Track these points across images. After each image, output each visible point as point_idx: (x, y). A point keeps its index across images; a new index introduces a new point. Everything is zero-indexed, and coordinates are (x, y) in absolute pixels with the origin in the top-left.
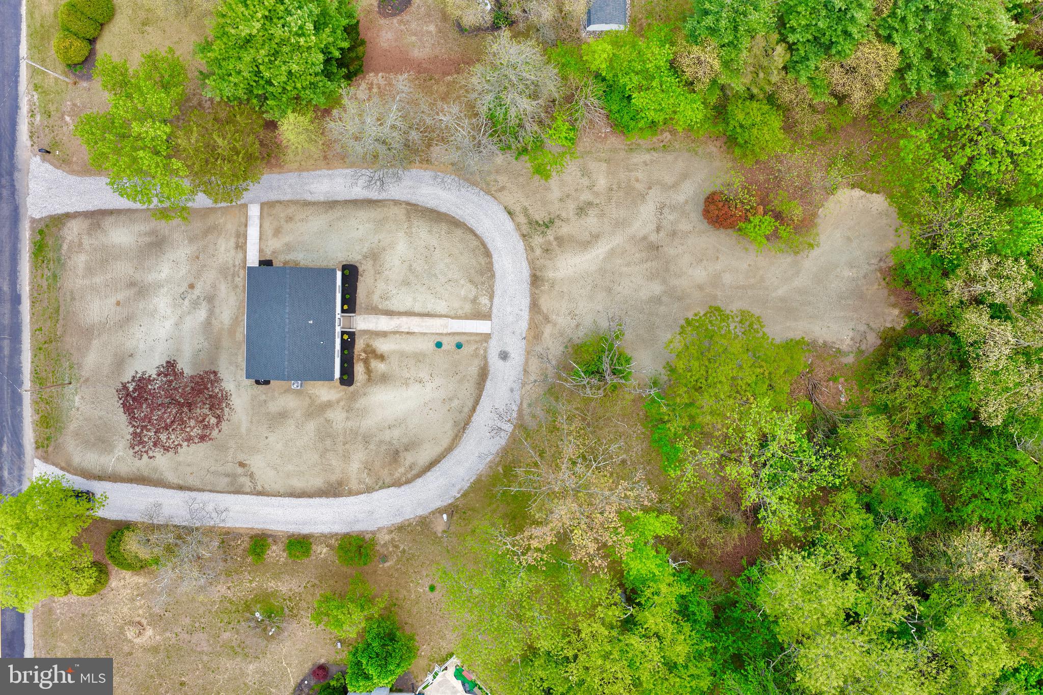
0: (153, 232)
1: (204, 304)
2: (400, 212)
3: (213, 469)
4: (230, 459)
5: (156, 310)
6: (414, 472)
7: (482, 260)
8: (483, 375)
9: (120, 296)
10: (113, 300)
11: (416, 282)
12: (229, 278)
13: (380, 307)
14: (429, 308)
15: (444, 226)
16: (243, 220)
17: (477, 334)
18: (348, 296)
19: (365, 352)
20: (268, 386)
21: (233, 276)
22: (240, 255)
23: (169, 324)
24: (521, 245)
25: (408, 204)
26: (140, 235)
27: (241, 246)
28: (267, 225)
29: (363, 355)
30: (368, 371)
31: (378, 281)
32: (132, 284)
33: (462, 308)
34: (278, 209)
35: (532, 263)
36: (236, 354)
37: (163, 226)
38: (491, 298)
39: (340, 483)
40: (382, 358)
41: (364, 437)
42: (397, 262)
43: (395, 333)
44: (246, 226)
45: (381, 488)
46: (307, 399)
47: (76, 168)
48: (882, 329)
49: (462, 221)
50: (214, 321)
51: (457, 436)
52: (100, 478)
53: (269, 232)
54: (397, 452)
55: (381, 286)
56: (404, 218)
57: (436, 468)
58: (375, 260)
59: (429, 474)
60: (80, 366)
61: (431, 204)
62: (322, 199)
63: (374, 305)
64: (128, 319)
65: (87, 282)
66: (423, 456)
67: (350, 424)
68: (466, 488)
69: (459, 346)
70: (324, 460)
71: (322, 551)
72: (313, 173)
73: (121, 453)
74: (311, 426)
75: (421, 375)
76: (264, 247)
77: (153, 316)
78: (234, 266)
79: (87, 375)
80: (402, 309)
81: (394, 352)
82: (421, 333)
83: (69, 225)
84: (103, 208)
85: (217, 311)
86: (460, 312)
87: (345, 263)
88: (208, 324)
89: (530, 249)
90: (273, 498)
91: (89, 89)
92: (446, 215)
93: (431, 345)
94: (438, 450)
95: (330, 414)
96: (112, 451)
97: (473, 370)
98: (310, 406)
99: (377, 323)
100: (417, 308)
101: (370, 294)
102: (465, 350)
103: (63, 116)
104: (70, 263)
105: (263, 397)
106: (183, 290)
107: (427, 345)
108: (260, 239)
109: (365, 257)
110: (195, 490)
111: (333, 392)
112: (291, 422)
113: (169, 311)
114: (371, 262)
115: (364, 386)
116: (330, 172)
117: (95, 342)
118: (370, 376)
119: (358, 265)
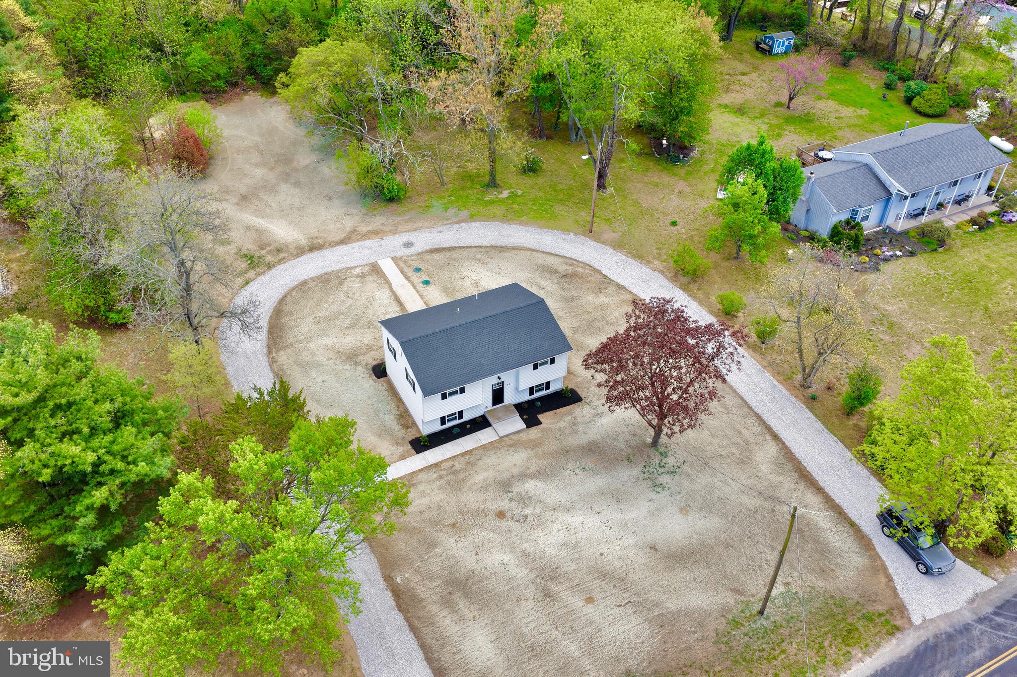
1: (516, 489)
6: (574, 262)
7: (312, 284)
8: (438, 250)
9: (577, 602)
10: (590, 609)
14: (389, 301)
17: (398, 265)
22: (422, 476)
24: (282, 267)
25: (270, 352)
26: (462, 619)
33: (375, 281)
35: (297, 255)
38: (352, 268)
45: (611, 280)
50: (533, 469)
51: (514, 249)
54: (565, 276)
59: (567, 256)
64: (604, 574)
65: (586, 664)
66: (553, 261)
69: (418, 270)
76: (396, 457)
79: (728, 593)
82: (422, 298)
85: (515, 471)
86: (380, 281)
89: (282, 261)
93: (431, 287)
94: (539, 255)
97: (438, 256)
102: (420, 266)
106: (513, 524)
107: (433, 289)
117: (671, 606)
119: (370, 367)
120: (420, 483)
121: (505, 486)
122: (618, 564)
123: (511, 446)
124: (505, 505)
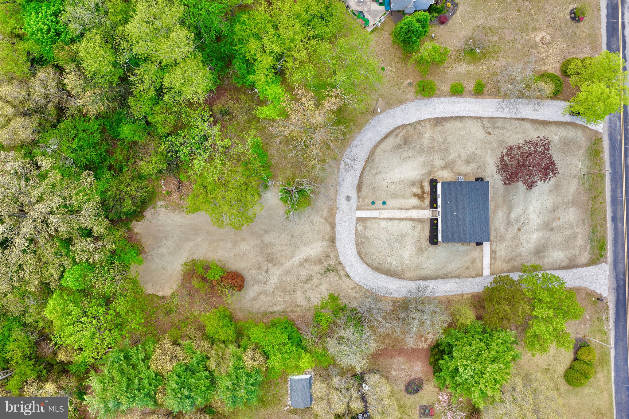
0: (541, 258)
1: (512, 221)
2: (408, 274)
3: (505, 131)
4: (496, 137)
5: (538, 216)
6: (395, 133)
7: (362, 250)
8: (359, 188)
9: (558, 223)
10: (561, 221)
11: (398, 237)
12: (499, 235)
13: (417, 222)
14: (390, 223)
15: (383, 267)
16: (492, 267)
17: (364, 210)
18: (435, 228)
19: (424, 198)
20: (476, 177)
21: (497, 237)
22: (493, 247)
23: (531, 209)
24: (342, 258)
25: (403, 279)
26: (548, 256)
27: (493, 252)
28: (479, 265)
29: (425, 196)
30: (422, 187)
31: (418, 236)
32: (552, 230)
33: (372, 223)
34: (473, 274)
35: (335, 249)
36: (494, 194)
37: (536, 262)
38: (356, 230)
39: (435, 125)
40: (415, 195)
41: (423, 151)
42: (408, 247)
43: (408, 209)
44: (491, 264)
45: (413, 123)
46: (455, 171)
47: (583, 291)
48: (143, 221)
49: (374, 271)
50: (507, 211)
51: (373, 154)
52: (567, 123)
53: (478, 260)
54: (405, 144)
55: (417, 234)
56: (405, 271)
57: (383, 135)
58: (420, 247)
59: (387, 132)
60: (579, 184)
61: (391, 279)
62: (450, 279)
63: (420, 223)
64: (553, 210)
65: (576, 230)
66: (390, 142)
67: (431, 158)
68: (367, 126)
69: (373, 203)
70: (445, 137)
71: (445, 87)
72: (455, 293)
73: (556, 137)
74: (452, 156)
75: (393, 186)
76: (480, 252)
77: (540, 213)
78: (496, 242)
79: (575, 179)
80: (405, 222)
81: (408, 198)
82: (394, 209)
83: (586, 261)
84: (568, 270)
85: (505, 217)
86: (373, 221)
87: (437, 245)
88: (510, 210)
89: (337, 257)
90: (472, 116)
91: (577, 333)
92: (383, 274)
93: (388, 203)
94: (383, 146)
95: (442, 163)
96: (560, 138)
97: (365, 190)
98: (453, 167)
99: (418, 214)
100: (397, 222)
101: (423, 229)
102: (370, 201)
103: (591, 319)
104: (585, 240)
105: (479, 171)
106: (524, 228)
107: (390, 202)
108: (483, 257)
109: (426, 249)
110: (515, 118)
111: (441, 176)
112: (463, 158)
113: (531, 216)
114: (423, 246)
115: (424, 179)
116: (446, 294)
117: (571, 198)
118: (421, 185)
119: (430, 245)
122: (552, 204)
124: (516, 227)
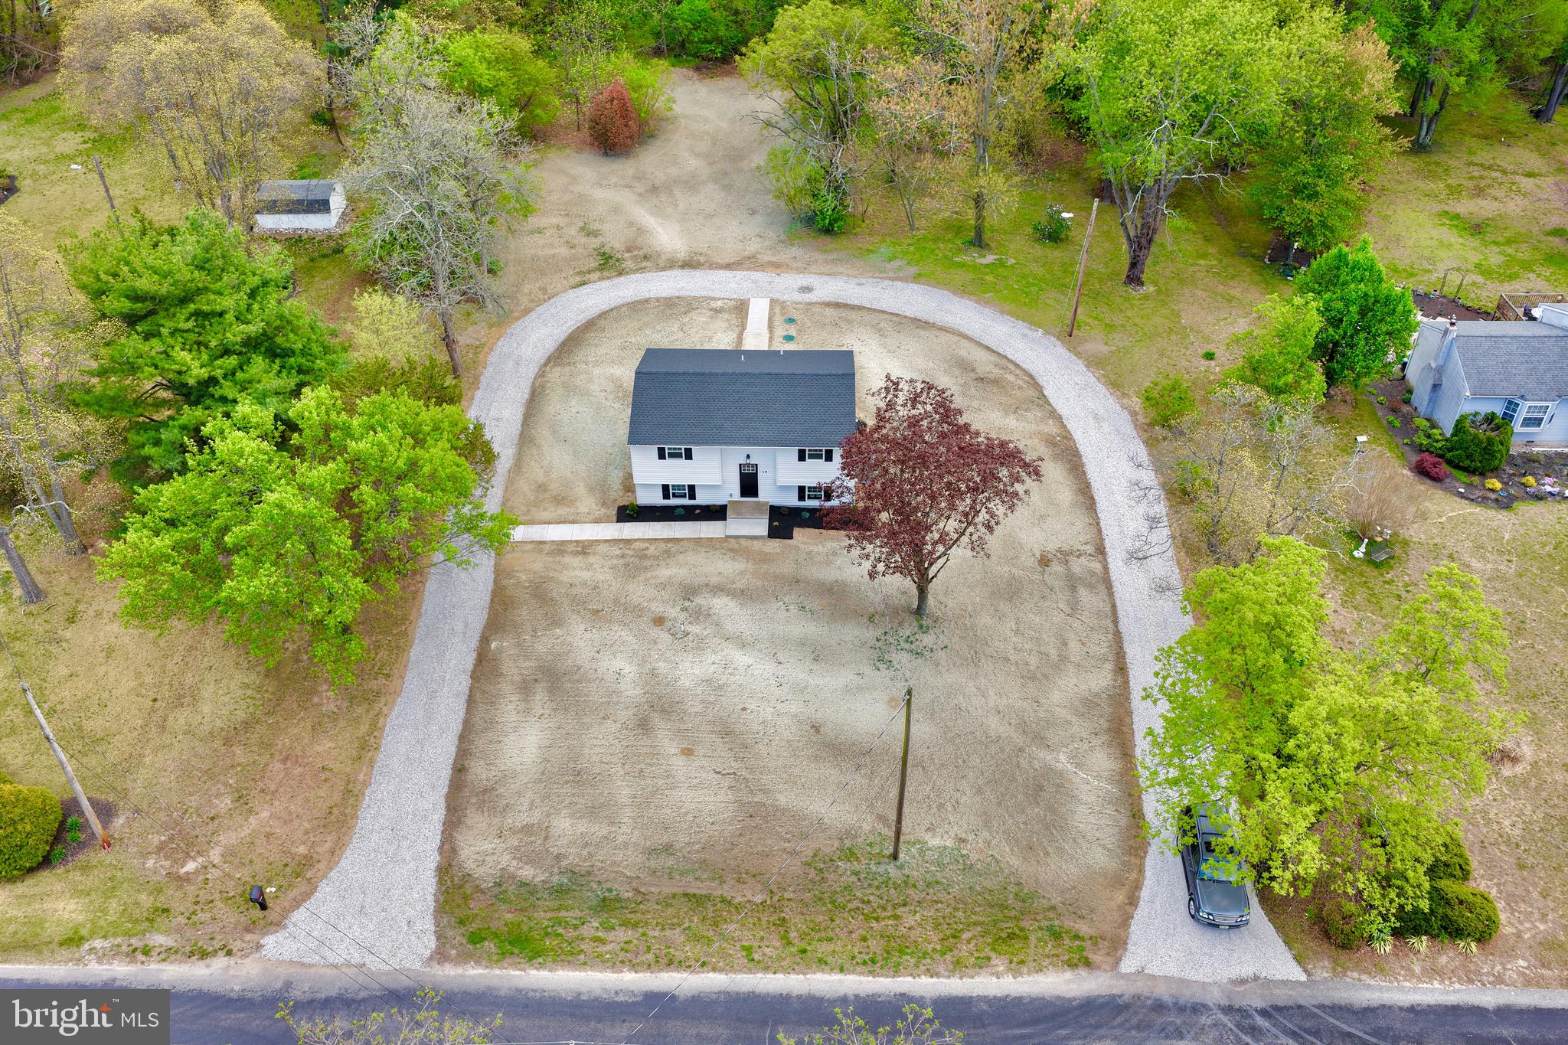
1: (699, 600)
4: (1037, 577)
8: (837, 305)
9: (671, 747)
10: (679, 762)
16: (530, 547)
17: (771, 309)
21: (643, 557)
22: (603, 548)
24: (634, 277)
25: (544, 365)
26: (528, 711)
28: (546, 515)
32: (643, 725)
33: (729, 320)
34: (518, 502)
35: (663, 268)
45: (1049, 403)
49: (585, 321)
50: (739, 585)
53: (562, 511)
56: (567, 368)
57: (999, 350)
59: (1010, 356)
64: (726, 731)
68: (1025, 324)
69: (790, 321)
76: (591, 517)
78: (623, 556)
79: (870, 818)
84: (445, 789)
86: (735, 322)
89: (641, 270)
90: (1105, 532)
91: (138, 811)
97: (831, 312)
102: (798, 317)
103: (179, 878)
106: (666, 636)
110: (1121, 648)
113: (712, 658)
120: (594, 554)
121: (689, 592)
122: (755, 727)
123: (732, 550)
124: (673, 612)
